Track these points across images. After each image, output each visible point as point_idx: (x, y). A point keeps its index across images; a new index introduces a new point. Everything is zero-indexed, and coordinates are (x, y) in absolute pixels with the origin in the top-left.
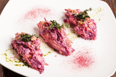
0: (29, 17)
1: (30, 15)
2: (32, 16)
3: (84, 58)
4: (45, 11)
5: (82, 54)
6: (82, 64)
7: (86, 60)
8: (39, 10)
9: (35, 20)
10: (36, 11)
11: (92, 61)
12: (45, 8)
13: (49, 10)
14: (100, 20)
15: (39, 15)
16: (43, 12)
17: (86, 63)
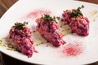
2: (34, 16)
3: (73, 49)
5: (72, 46)
6: (70, 53)
7: (75, 51)
8: (41, 12)
10: (39, 12)
11: (80, 52)
12: (47, 11)
13: (50, 12)
14: (94, 20)
17: (75, 53)
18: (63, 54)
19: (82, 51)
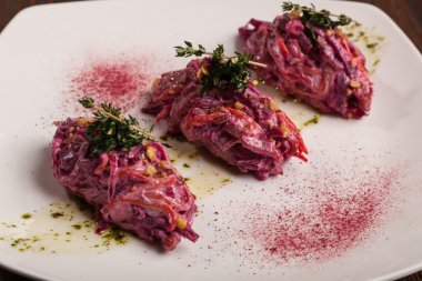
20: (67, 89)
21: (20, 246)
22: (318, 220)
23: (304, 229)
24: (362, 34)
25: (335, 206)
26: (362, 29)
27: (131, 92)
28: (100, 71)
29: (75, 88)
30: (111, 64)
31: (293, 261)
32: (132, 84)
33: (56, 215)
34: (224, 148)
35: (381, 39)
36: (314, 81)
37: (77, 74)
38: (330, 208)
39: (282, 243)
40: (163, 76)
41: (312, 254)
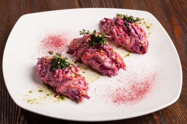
0: (142, 85)
1: (142, 88)
4: (122, 99)
8: (132, 98)
9: (132, 83)
10: (135, 97)
13: (115, 101)
15: (129, 92)
16: (124, 97)
17: (51, 41)
18: (66, 38)
19: (43, 43)
20: (39, 45)
21: (30, 102)
22: (130, 91)
23: (126, 94)
24: (145, 23)
25: (136, 86)
26: (144, 21)
27: (62, 45)
28: (51, 38)
29: (42, 45)
30: (54, 35)
31: (122, 105)
32: (62, 42)
33: (40, 91)
34: (97, 66)
35: (151, 25)
36: (128, 41)
37: (42, 39)
38: (134, 87)
39: (118, 99)
40: (74, 40)
41: (129, 103)
